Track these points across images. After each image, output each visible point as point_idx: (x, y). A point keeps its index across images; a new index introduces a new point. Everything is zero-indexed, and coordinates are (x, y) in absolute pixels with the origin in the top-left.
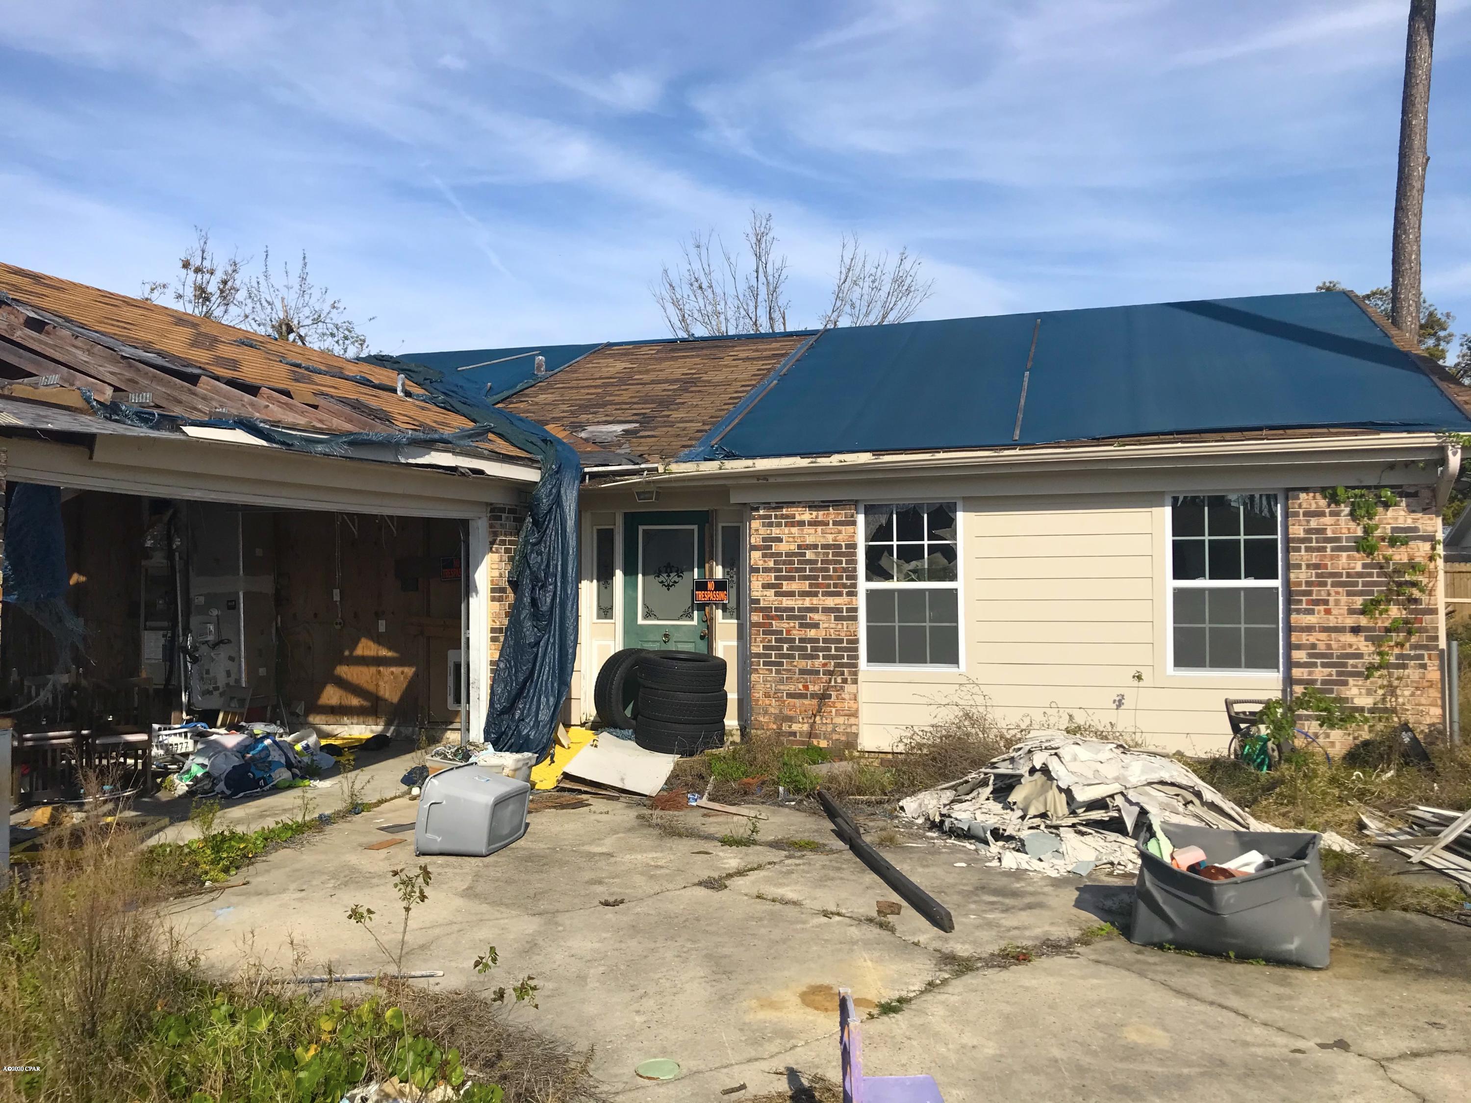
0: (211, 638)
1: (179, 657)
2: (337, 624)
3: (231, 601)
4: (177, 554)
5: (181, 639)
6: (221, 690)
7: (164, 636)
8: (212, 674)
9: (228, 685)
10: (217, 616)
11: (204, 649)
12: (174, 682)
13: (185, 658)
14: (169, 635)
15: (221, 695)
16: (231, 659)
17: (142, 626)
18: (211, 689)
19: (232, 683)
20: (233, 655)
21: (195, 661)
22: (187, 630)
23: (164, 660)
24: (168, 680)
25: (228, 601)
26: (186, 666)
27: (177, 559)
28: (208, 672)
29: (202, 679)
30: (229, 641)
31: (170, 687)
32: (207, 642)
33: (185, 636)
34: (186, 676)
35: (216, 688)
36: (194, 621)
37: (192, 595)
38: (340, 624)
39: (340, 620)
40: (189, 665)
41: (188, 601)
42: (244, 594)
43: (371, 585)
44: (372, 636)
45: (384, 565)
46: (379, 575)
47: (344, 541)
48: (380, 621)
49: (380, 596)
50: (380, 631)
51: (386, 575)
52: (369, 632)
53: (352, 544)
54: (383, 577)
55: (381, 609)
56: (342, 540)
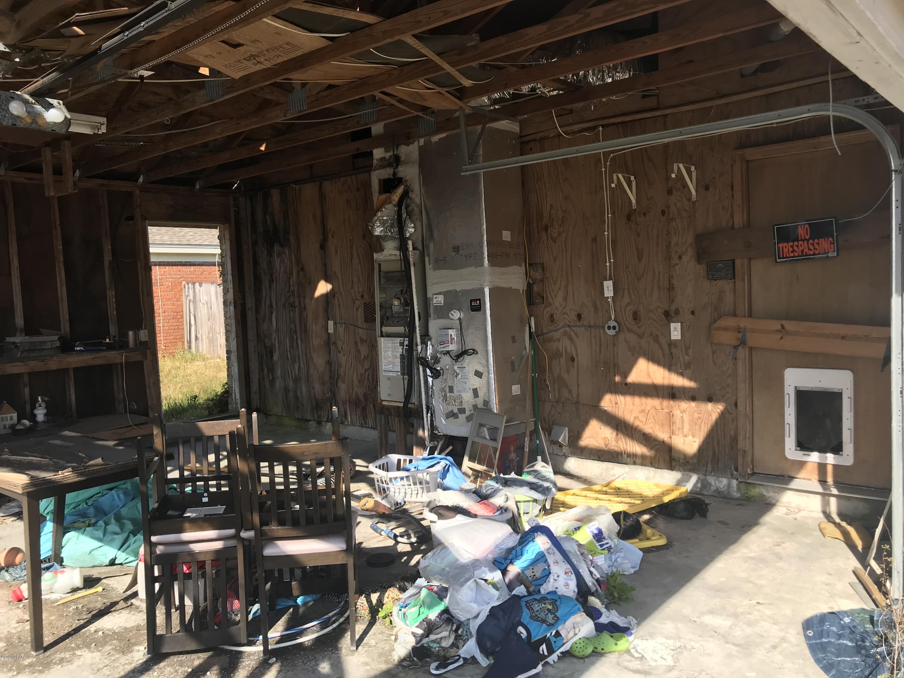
0: (453, 347)
1: (418, 369)
2: (609, 328)
3: (476, 300)
4: (410, 243)
5: (419, 348)
6: (468, 413)
7: (402, 344)
8: (456, 393)
9: (475, 407)
10: (459, 319)
11: (446, 361)
12: (414, 399)
13: (425, 371)
14: (406, 343)
15: (469, 419)
16: (478, 374)
17: (378, 332)
18: (456, 411)
19: (480, 406)
20: (481, 369)
21: (436, 374)
22: (426, 336)
23: (403, 374)
24: (408, 396)
25: (471, 301)
26: (426, 381)
27: (411, 248)
28: (451, 389)
29: (445, 398)
30: (475, 352)
31: (410, 406)
32: (448, 352)
33: (424, 343)
34: (427, 393)
35: (462, 411)
36: (434, 325)
37: (429, 295)
38: (614, 328)
39: (612, 323)
40: (430, 380)
41: (425, 301)
42: (490, 290)
43: (657, 273)
44: (660, 345)
45: (677, 244)
46: (669, 258)
47: (616, 214)
48: (672, 325)
49: (671, 288)
50: (673, 338)
51: (680, 258)
52: (656, 339)
53: (629, 218)
54: (675, 260)
55: (673, 307)
56: (613, 213)
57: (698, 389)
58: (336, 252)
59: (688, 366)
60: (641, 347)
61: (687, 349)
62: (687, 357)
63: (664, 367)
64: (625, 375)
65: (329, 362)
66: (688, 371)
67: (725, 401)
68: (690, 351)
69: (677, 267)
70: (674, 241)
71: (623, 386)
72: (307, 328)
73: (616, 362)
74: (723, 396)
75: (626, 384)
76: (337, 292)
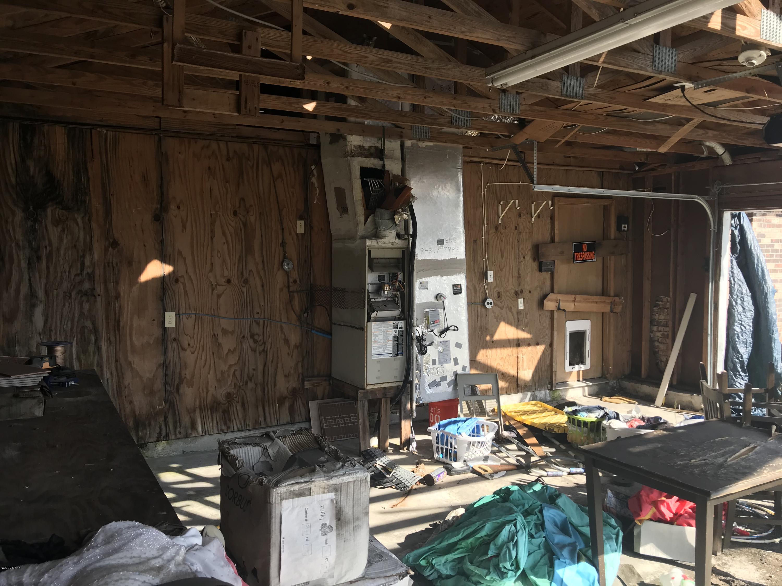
2: (488, 304)
6: (449, 379)
7: (395, 327)
8: (438, 364)
9: (455, 373)
14: (401, 325)
15: (450, 384)
18: (438, 380)
23: (395, 355)
28: (434, 362)
35: (444, 379)
38: (491, 303)
39: (489, 300)
43: (511, 267)
44: (512, 312)
45: (522, 249)
46: (518, 258)
47: (489, 225)
48: (519, 299)
49: (519, 277)
50: (519, 308)
51: (524, 258)
52: (510, 309)
53: (496, 228)
54: (522, 259)
55: (520, 289)
56: (488, 224)
57: (531, 338)
58: (184, 227)
59: (527, 325)
60: (502, 316)
61: (527, 314)
62: (526, 320)
63: (514, 326)
64: (492, 336)
65: (164, 364)
66: (527, 329)
67: (545, 344)
68: (528, 316)
69: (522, 263)
70: (521, 247)
71: (491, 343)
72: (121, 324)
73: (487, 327)
74: (544, 342)
75: (493, 342)
76: (182, 276)
